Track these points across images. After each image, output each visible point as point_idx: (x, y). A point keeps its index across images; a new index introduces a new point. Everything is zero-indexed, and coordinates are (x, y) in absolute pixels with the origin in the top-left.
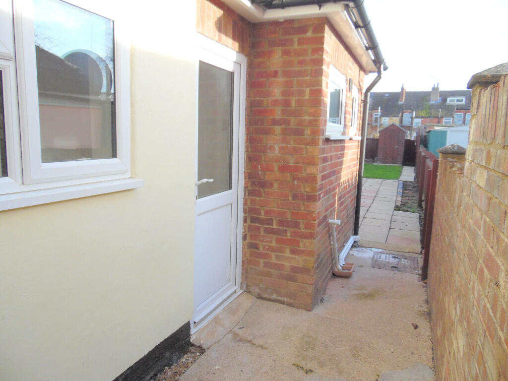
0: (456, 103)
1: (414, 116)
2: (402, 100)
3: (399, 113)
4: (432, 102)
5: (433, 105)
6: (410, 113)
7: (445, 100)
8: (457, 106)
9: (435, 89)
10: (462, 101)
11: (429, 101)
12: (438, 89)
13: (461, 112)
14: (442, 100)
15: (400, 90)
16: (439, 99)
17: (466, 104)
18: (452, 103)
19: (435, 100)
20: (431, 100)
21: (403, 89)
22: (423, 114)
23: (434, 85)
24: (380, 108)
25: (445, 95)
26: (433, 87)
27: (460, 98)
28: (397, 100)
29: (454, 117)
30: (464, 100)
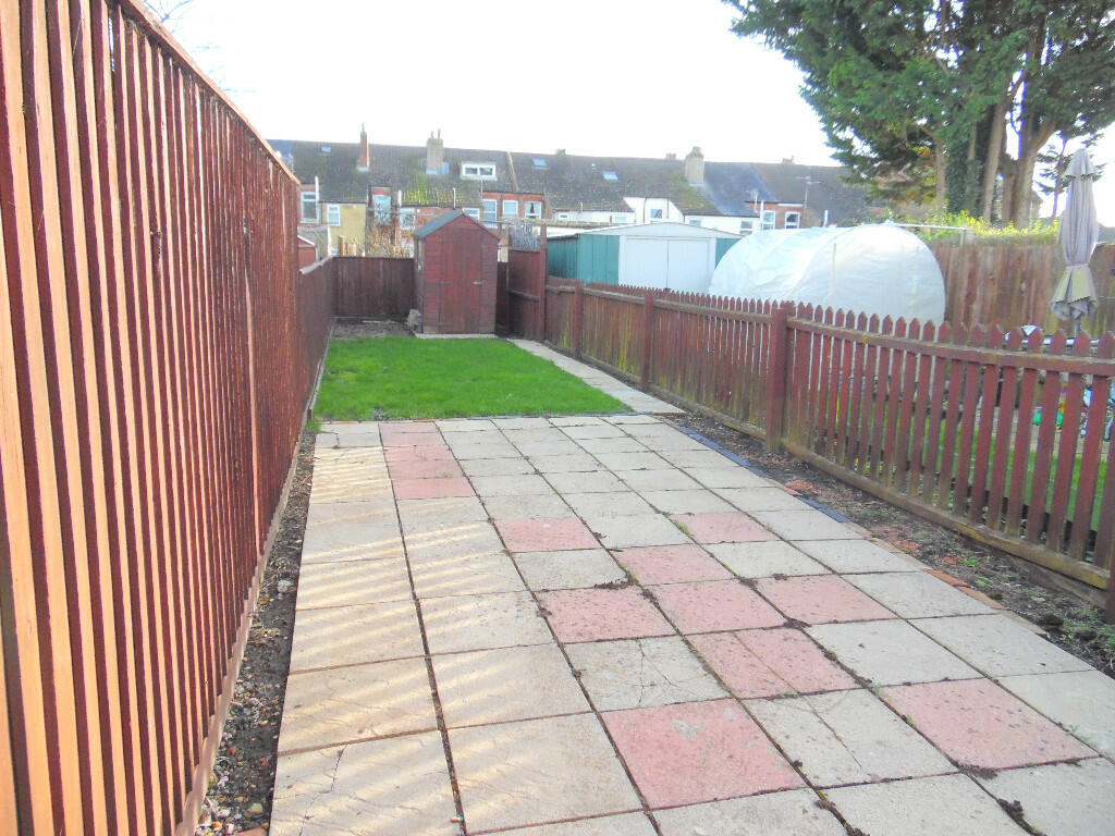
0: (479, 177)
1: (400, 202)
2: (364, 165)
3: (364, 197)
4: (430, 172)
5: (434, 178)
6: (387, 194)
7: (456, 170)
8: (484, 182)
9: (434, 143)
10: (491, 173)
11: (424, 168)
12: (442, 144)
13: (491, 197)
14: (450, 168)
15: (357, 140)
16: (445, 167)
17: (499, 179)
18: (471, 176)
19: (436, 168)
20: (429, 165)
21: (364, 137)
22: (417, 197)
23: (432, 133)
24: (317, 179)
25: (455, 159)
26: (429, 136)
27: (486, 166)
28: (354, 162)
29: (482, 208)
30: (494, 172)
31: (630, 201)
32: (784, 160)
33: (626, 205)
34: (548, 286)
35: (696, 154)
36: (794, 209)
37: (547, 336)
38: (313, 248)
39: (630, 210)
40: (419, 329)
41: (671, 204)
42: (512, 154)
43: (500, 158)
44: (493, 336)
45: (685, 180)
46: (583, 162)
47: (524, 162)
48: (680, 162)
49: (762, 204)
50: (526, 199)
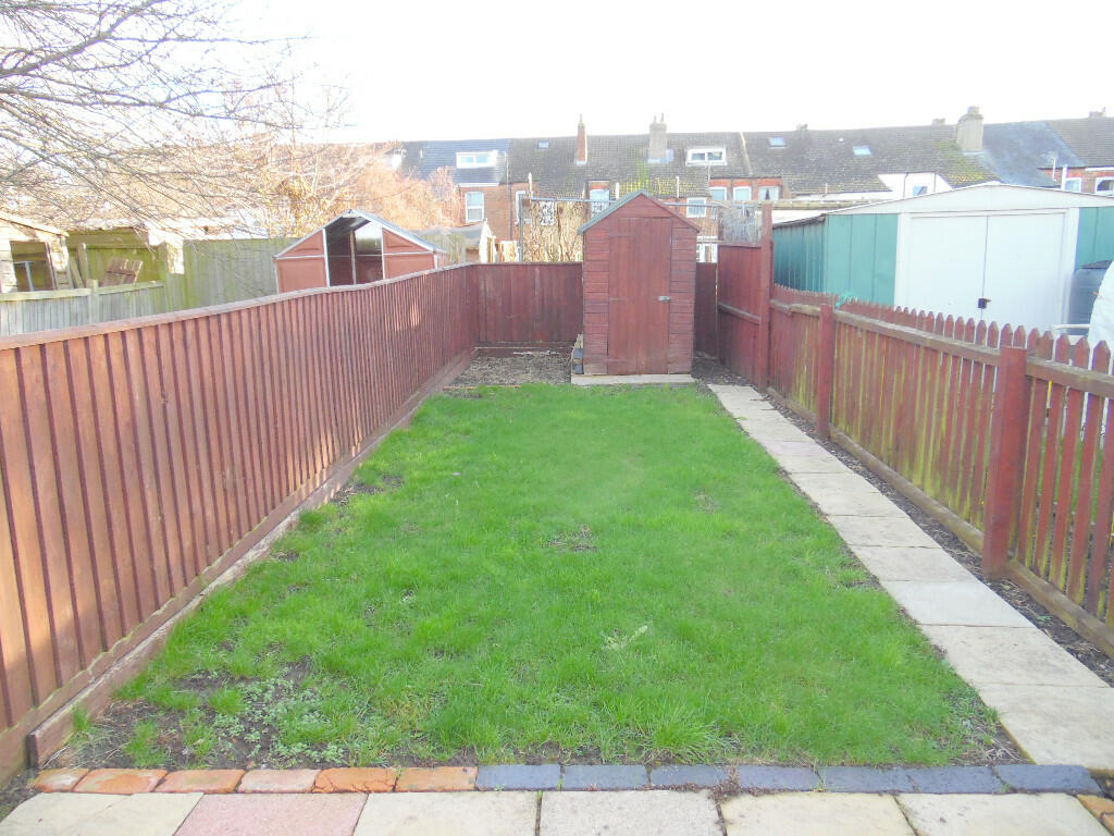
0: (707, 163)
1: (617, 196)
2: (581, 157)
3: (578, 189)
4: (651, 161)
5: (656, 167)
6: (604, 188)
7: (681, 156)
8: (712, 168)
9: (657, 128)
10: (720, 158)
11: (646, 158)
12: (665, 129)
13: (719, 185)
14: (675, 155)
15: (574, 133)
16: (669, 154)
17: (728, 162)
18: (698, 162)
19: (659, 157)
20: (650, 153)
21: (581, 128)
23: (655, 118)
24: (530, 176)
25: (680, 145)
26: (652, 122)
27: (715, 150)
28: (571, 157)
29: (709, 197)
30: (724, 155)
31: (885, 178)
32: (1091, 114)
33: (881, 183)
34: (773, 301)
35: (973, 115)
36: (1108, 174)
37: (772, 381)
38: (431, 256)
39: (888, 190)
40: (578, 369)
41: (938, 178)
42: (744, 134)
43: (732, 141)
44: (688, 379)
45: (956, 148)
46: (829, 138)
47: (759, 144)
48: (950, 127)
49: (1065, 170)
50: (761, 185)
